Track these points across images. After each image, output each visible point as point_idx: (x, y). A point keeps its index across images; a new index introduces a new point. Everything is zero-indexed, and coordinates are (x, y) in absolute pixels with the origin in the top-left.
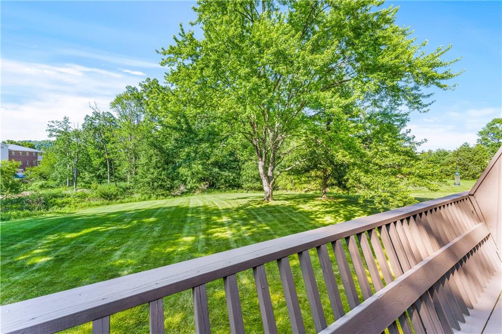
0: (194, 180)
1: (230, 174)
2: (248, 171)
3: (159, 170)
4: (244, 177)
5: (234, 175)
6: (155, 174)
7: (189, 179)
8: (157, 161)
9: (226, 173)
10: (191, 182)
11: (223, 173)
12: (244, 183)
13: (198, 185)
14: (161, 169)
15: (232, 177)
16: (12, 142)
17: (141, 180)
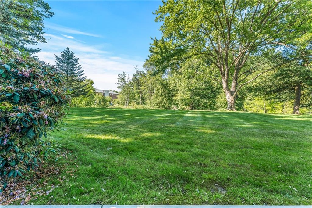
0: (183, 104)
1: (208, 101)
2: (221, 99)
3: (162, 97)
4: (218, 104)
5: (211, 102)
6: (161, 99)
7: (180, 103)
8: (162, 92)
9: (205, 101)
10: (181, 105)
11: (203, 100)
12: (218, 108)
13: (185, 107)
14: (163, 97)
15: (209, 103)
16: (111, 90)
17: (153, 102)
